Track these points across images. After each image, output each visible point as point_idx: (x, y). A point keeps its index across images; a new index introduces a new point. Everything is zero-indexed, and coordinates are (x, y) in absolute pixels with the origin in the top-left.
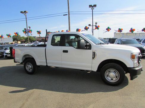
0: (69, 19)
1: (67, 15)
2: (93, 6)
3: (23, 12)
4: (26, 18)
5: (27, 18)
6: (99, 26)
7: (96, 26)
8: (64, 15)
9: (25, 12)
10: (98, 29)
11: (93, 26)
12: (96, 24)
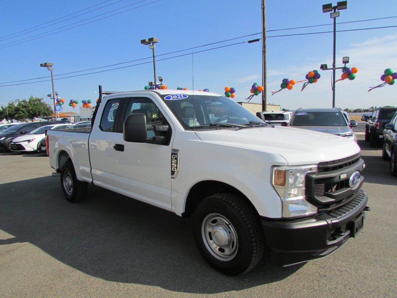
0: (264, 52)
1: (258, 40)
2: (335, 8)
3: (147, 40)
4: (154, 57)
5: (155, 55)
6: (354, 70)
7: (345, 69)
8: (250, 42)
9: (151, 40)
10: (352, 78)
11: (334, 68)
12: (346, 62)
